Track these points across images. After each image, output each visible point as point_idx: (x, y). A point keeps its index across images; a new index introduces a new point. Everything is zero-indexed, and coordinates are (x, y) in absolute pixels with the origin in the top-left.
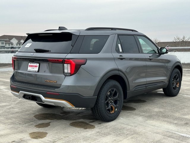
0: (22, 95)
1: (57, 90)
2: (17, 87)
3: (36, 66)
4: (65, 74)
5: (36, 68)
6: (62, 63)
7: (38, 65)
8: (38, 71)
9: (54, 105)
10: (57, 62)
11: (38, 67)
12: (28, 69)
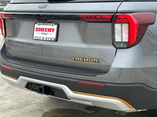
0: (25, 84)
1: (100, 78)
2: (13, 68)
3: (50, 30)
4: (115, 44)
5: (51, 33)
6: (111, 22)
7: (55, 27)
8: (56, 40)
9: (92, 105)
10: (92, 20)
11: (55, 31)
12: (35, 35)
